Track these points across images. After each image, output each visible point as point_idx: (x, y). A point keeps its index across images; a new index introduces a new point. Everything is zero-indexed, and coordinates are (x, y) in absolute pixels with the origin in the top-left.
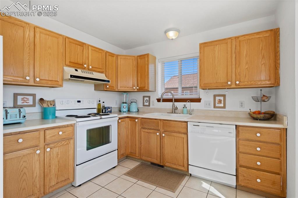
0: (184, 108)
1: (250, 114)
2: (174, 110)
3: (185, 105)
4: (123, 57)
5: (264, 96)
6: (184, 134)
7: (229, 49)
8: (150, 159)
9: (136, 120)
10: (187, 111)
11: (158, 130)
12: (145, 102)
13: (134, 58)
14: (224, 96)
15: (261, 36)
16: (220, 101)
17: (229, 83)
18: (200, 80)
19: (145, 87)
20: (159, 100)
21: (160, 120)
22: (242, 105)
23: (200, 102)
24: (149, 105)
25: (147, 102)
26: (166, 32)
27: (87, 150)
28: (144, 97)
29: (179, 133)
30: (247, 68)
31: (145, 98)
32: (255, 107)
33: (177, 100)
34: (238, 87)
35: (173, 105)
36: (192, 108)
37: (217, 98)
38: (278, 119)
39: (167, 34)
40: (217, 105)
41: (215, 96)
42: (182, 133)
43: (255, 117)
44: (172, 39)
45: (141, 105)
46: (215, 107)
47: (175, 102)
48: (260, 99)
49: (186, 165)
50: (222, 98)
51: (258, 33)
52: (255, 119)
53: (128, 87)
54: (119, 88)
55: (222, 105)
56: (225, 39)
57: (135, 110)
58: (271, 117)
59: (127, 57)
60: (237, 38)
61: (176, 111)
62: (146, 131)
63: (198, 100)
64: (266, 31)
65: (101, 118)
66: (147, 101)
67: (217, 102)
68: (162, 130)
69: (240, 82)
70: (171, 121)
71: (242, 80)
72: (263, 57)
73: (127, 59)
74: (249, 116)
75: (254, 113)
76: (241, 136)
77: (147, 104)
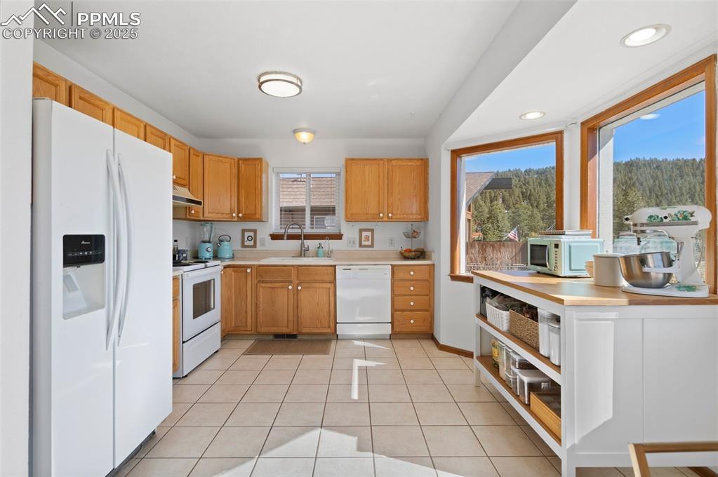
0: (318, 248)
1: (401, 253)
2: (303, 253)
3: (320, 244)
4: (214, 158)
5: (414, 231)
6: (330, 282)
7: (381, 173)
8: (276, 328)
9: (249, 271)
10: (324, 253)
11: (290, 282)
12: (246, 239)
13: (233, 161)
14: (372, 231)
15: (413, 164)
16: (367, 238)
17: (381, 215)
18: (346, 209)
19: (255, 214)
20: (275, 237)
21: (292, 266)
22: (391, 242)
23: (341, 239)
24: (255, 246)
25: (249, 240)
26: (295, 131)
27: (194, 318)
28: (244, 231)
29: (323, 282)
30: (400, 199)
31: (246, 233)
32: (406, 245)
33: (308, 237)
34: (390, 220)
35: (302, 244)
36: (331, 249)
37: (364, 234)
38: (427, 257)
39: (297, 134)
40: (364, 243)
41: (361, 231)
42: (327, 282)
43: (405, 256)
44: (304, 143)
45: (238, 246)
46: (361, 245)
47: (305, 239)
48: (411, 234)
49: (332, 325)
50: (369, 234)
51: (411, 160)
52: (406, 258)
53: (223, 214)
54: (206, 215)
55: (369, 243)
56: (376, 159)
57: (228, 255)
58: (421, 254)
59: (221, 159)
60: (389, 160)
61: (307, 253)
62: (269, 285)
63: (338, 237)
64: (418, 160)
65: (206, 267)
66: (250, 238)
67: (363, 238)
68: (295, 282)
69: (392, 214)
70: (310, 266)
71: (394, 213)
72: (415, 188)
73: (221, 161)
74: (400, 256)
75: (405, 251)
76: (396, 277)
77: (251, 243)
